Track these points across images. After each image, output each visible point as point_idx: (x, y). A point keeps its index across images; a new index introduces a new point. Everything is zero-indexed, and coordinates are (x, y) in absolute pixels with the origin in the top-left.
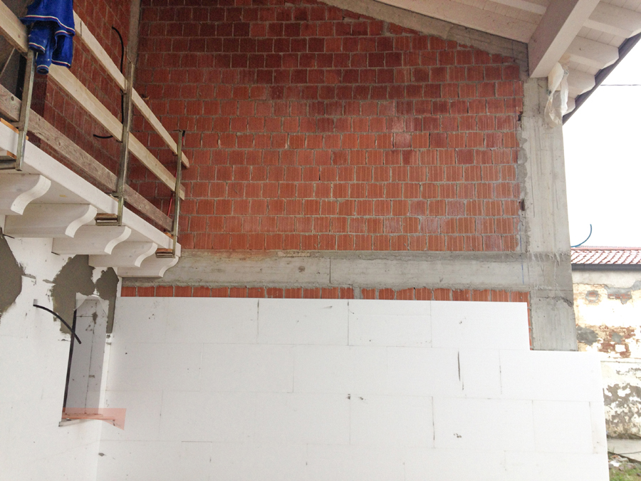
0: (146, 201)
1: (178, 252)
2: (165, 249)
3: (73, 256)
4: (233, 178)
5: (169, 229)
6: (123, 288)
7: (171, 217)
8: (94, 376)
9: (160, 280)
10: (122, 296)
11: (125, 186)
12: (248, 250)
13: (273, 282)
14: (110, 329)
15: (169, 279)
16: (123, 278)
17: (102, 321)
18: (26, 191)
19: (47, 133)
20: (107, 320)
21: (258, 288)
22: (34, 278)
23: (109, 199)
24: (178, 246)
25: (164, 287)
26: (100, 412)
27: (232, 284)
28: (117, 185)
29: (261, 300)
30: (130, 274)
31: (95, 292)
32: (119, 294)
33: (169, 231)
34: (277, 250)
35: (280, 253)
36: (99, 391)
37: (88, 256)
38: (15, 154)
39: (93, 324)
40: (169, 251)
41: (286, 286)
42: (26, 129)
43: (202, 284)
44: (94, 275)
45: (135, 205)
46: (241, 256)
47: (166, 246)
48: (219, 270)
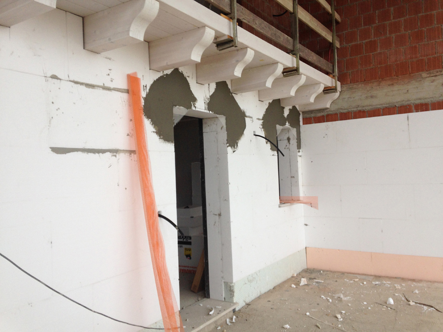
0: (313, 54)
1: (339, 89)
2: (329, 87)
3: (271, 101)
4: (377, 22)
5: (331, 72)
6: (303, 119)
7: (331, 63)
8: (294, 177)
9: (328, 110)
10: (303, 124)
11: (298, 46)
12: (395, 77)
13: (420, 99)
14: (299, 147)
15: (334, 108)
16: (303, 112)
17: (294, 142)
18: (240, 61)
19: (248, 18)
20: (296, 141)
21: (406, 106)
22: (251, 118)
23: (289, 56)
24: (339, 84)
25: (331, 115)
26: (301, 199)
27: (384, 106)
28: (294, 46)
29: (410, 114)
30: (307, 109)
31: (287, 123)
32: (301, 123)
33: (331, 74)
34: (420, 73)
35: (424, 75)
36: (298, 186)
37: (279, 99)
38: (232, 36)
39: (288, 144)
40: (332, 88)
41: (431, 101)
42: (236, 18)
43: (359, 109)
44: (285, 112)
45: (306, 58)
46: (389, 82)
47: (329, 85)
48: (372, 97)
